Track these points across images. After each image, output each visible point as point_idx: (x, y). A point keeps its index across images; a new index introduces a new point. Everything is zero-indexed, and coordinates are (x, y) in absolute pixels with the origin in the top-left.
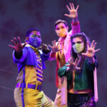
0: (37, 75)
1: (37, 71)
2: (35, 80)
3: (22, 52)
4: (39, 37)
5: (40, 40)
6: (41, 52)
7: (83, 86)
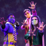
0: (14, 38)
1: (14, 36)
2: (13, 40)
3: (5, 25)
4: (14, 18)
5: (14, 20)
6: (15, 26)
7: (37, 43)
